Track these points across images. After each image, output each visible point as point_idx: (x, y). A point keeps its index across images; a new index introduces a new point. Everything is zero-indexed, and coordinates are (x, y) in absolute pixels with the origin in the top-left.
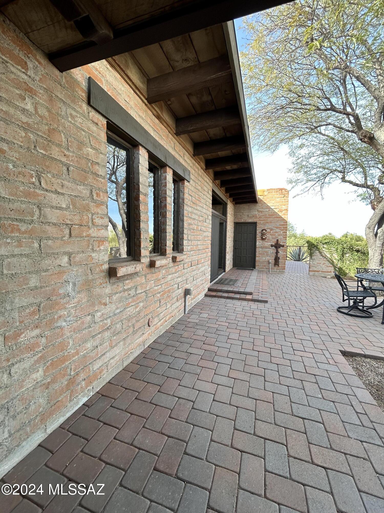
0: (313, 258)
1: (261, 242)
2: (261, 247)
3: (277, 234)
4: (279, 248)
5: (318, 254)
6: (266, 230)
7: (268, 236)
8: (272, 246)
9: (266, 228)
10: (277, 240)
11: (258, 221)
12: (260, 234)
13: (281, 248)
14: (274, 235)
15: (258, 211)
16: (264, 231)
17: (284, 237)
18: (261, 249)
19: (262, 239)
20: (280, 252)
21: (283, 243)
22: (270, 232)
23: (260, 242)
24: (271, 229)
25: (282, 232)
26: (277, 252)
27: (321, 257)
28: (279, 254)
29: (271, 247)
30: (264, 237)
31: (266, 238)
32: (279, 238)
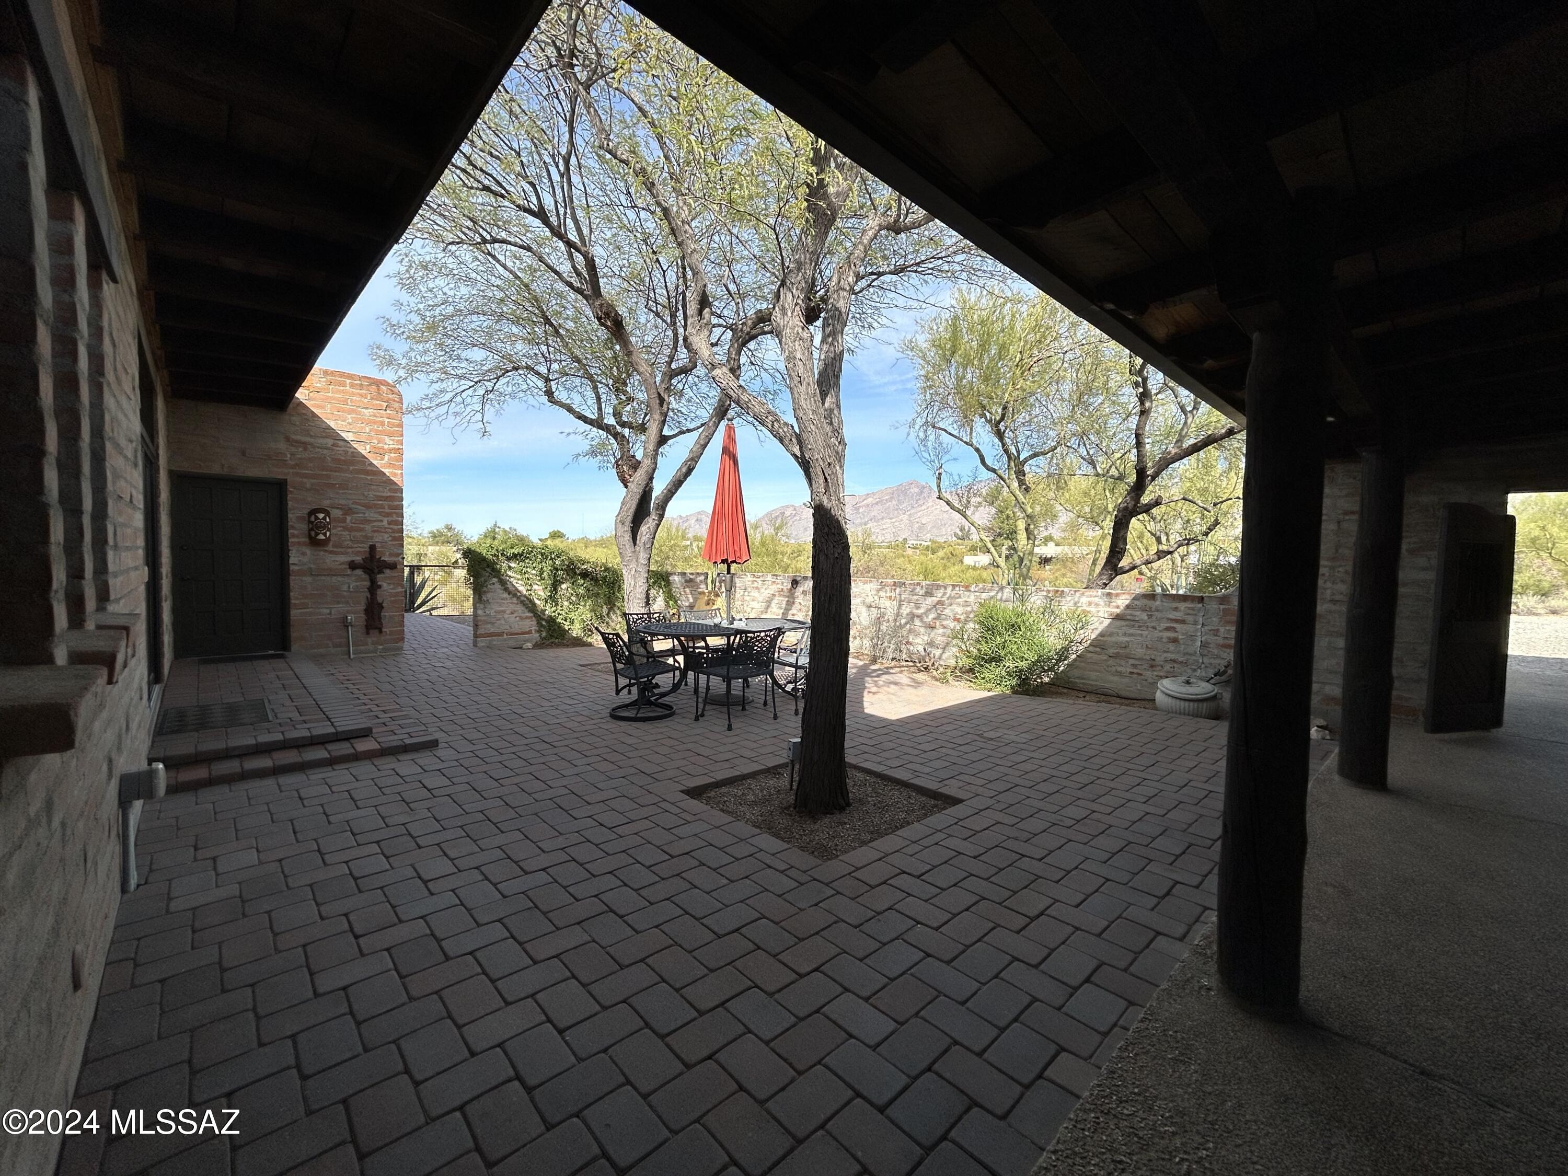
0: (484, 598)
1: (308, 552)
2: (310, 572)
3: (368, 527)
4: (381, 572)
5: (498, 586)
6: (327, 513)
7: (335, 533)
8: (353, 566)
9: (326, 503)
10: (372, 548)
11: (289, 479)
12: (304, 527)
13: (388, 572)
14: (361, 530)
15: (288, 439)
16: (321, 516)
17: (394, 539)
18: (308, 579)
19: (314, 542)
20: (385, 585)
21: (391, 555)
22: (344, 521)
23: (304, 554)
24: (348, 511)
25: (385, 521)
26: (374, 587)
27: (506, 595)
28: (379, 592)
29: (349, 572)
30: (322, 537)
31: (326, 542)
32: (378, 539)
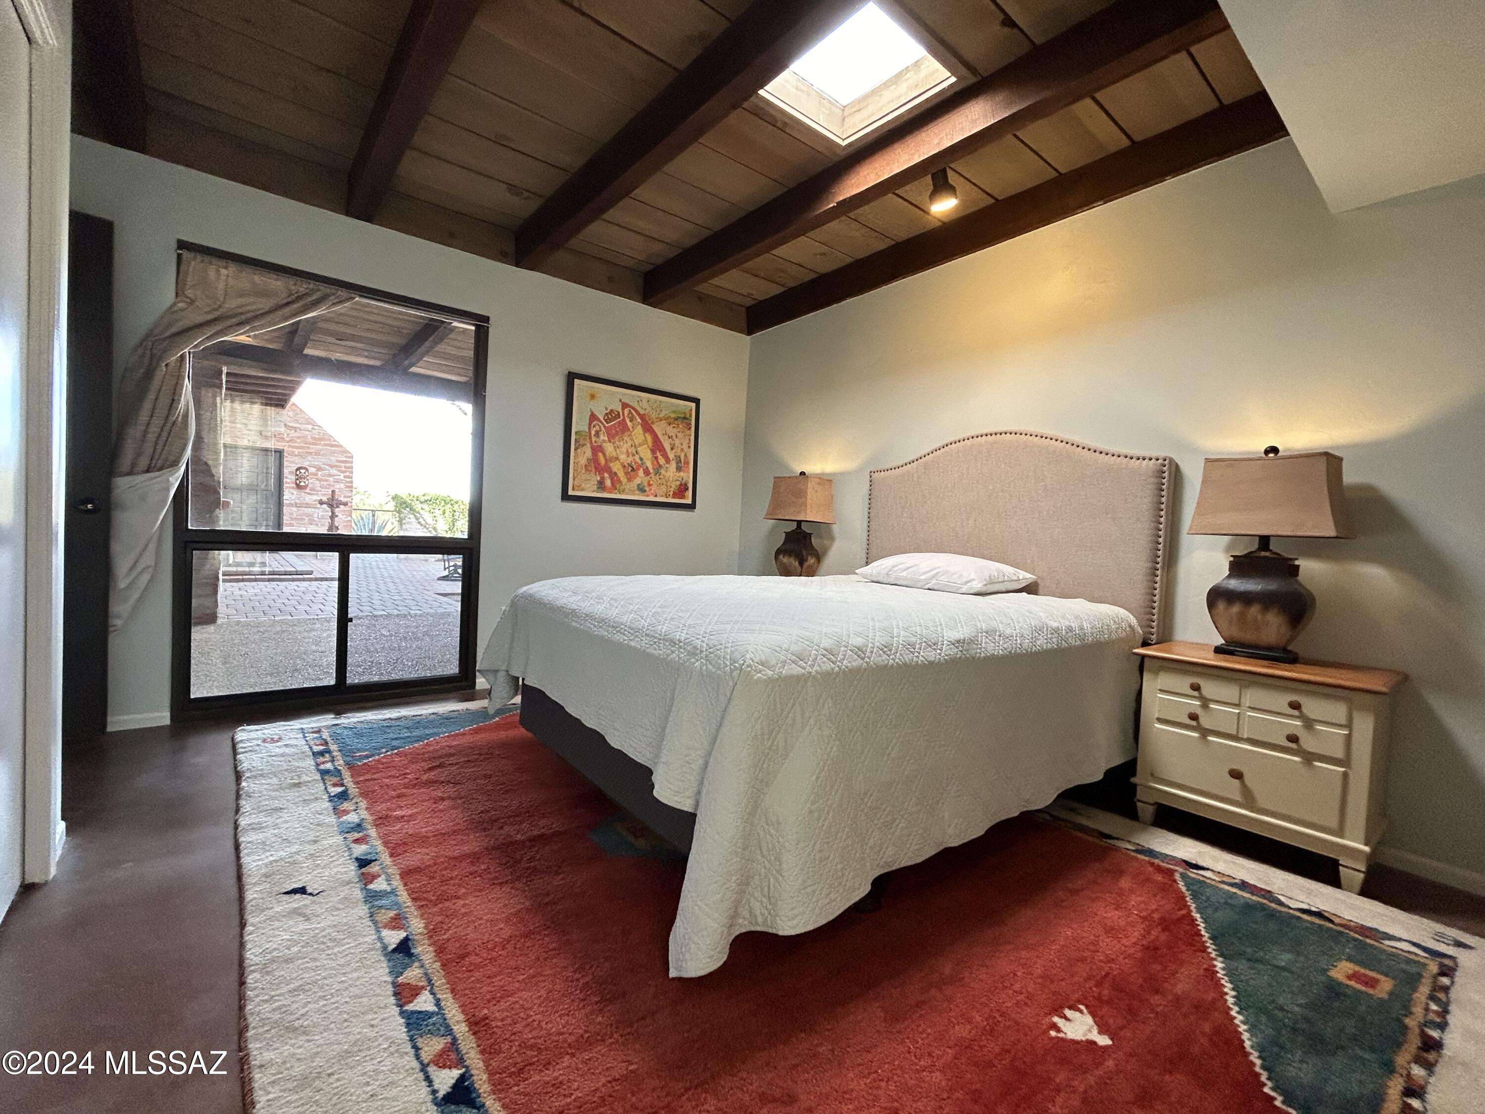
0: (404, 527)
1: (295, 493)
2: (296, 505)
3: (331, 479)
4: (338, 507)
5: (413, 520)
6: (307, 470)
7: (311, 482)
8: (321, 503)
9: (305, 464)
10: (333, 492)
11: (286, 449)
12: (293, 477)
13: (342, 507)
14: (327, 481)
15: (286, 425)
16: (303, 471)
17: (347, 487)
18: (295, 509)
19: (298, 487)
20: (340, 516)
21: (345, 497)
22: (316, 475)
23: (293, 494)
24: (319, 469)
25: (342, 475)
26: (333, 516)
27: (419, 526)
28: (336, 519)
29: (319, 506)
30: (302, 484)
31: (305, 487)
32: (337, 486)
